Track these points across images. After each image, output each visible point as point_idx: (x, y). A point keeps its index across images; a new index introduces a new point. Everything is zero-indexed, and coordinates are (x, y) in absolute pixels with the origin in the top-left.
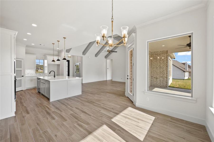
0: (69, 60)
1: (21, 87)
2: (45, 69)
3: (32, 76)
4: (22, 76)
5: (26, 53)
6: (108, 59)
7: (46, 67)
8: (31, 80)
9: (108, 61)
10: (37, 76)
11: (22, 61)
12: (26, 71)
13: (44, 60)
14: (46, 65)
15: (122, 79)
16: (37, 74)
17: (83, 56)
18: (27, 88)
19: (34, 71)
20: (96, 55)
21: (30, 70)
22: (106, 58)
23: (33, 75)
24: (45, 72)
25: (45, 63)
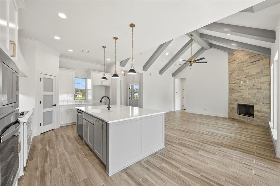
1: (51, 124)
2: (89, 94)
3: (68, 104)
4: (54, 105)
5: (59, 67)
6: (177, 78)
7: (90, 90)
8: (68, 112)
9: (177, 81)
10: (76, 105)
11: (53, 80)
12: (59, 96)
13: (86, 79)
14: (90, 87)
15: (205, 109)
16: (76, 101)
17: (144, 72)
18: (60, 125)
19: (72, 96)
20: (161, 72)
21: (66, 95)
22: (174, 77)
23: (70, 102)
24: (88, 98)
25: (88, 83)
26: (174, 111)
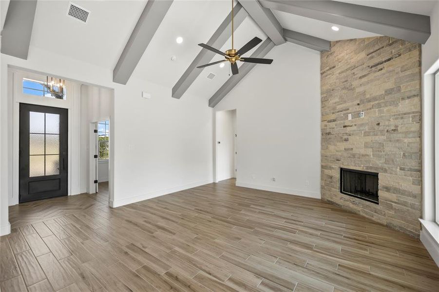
0: (67, 110)
6: (219, 110)
15: (274, 180)
17: (117, 86)
20: (178, 91)
22: (213, 107)
26: (214, 184)
